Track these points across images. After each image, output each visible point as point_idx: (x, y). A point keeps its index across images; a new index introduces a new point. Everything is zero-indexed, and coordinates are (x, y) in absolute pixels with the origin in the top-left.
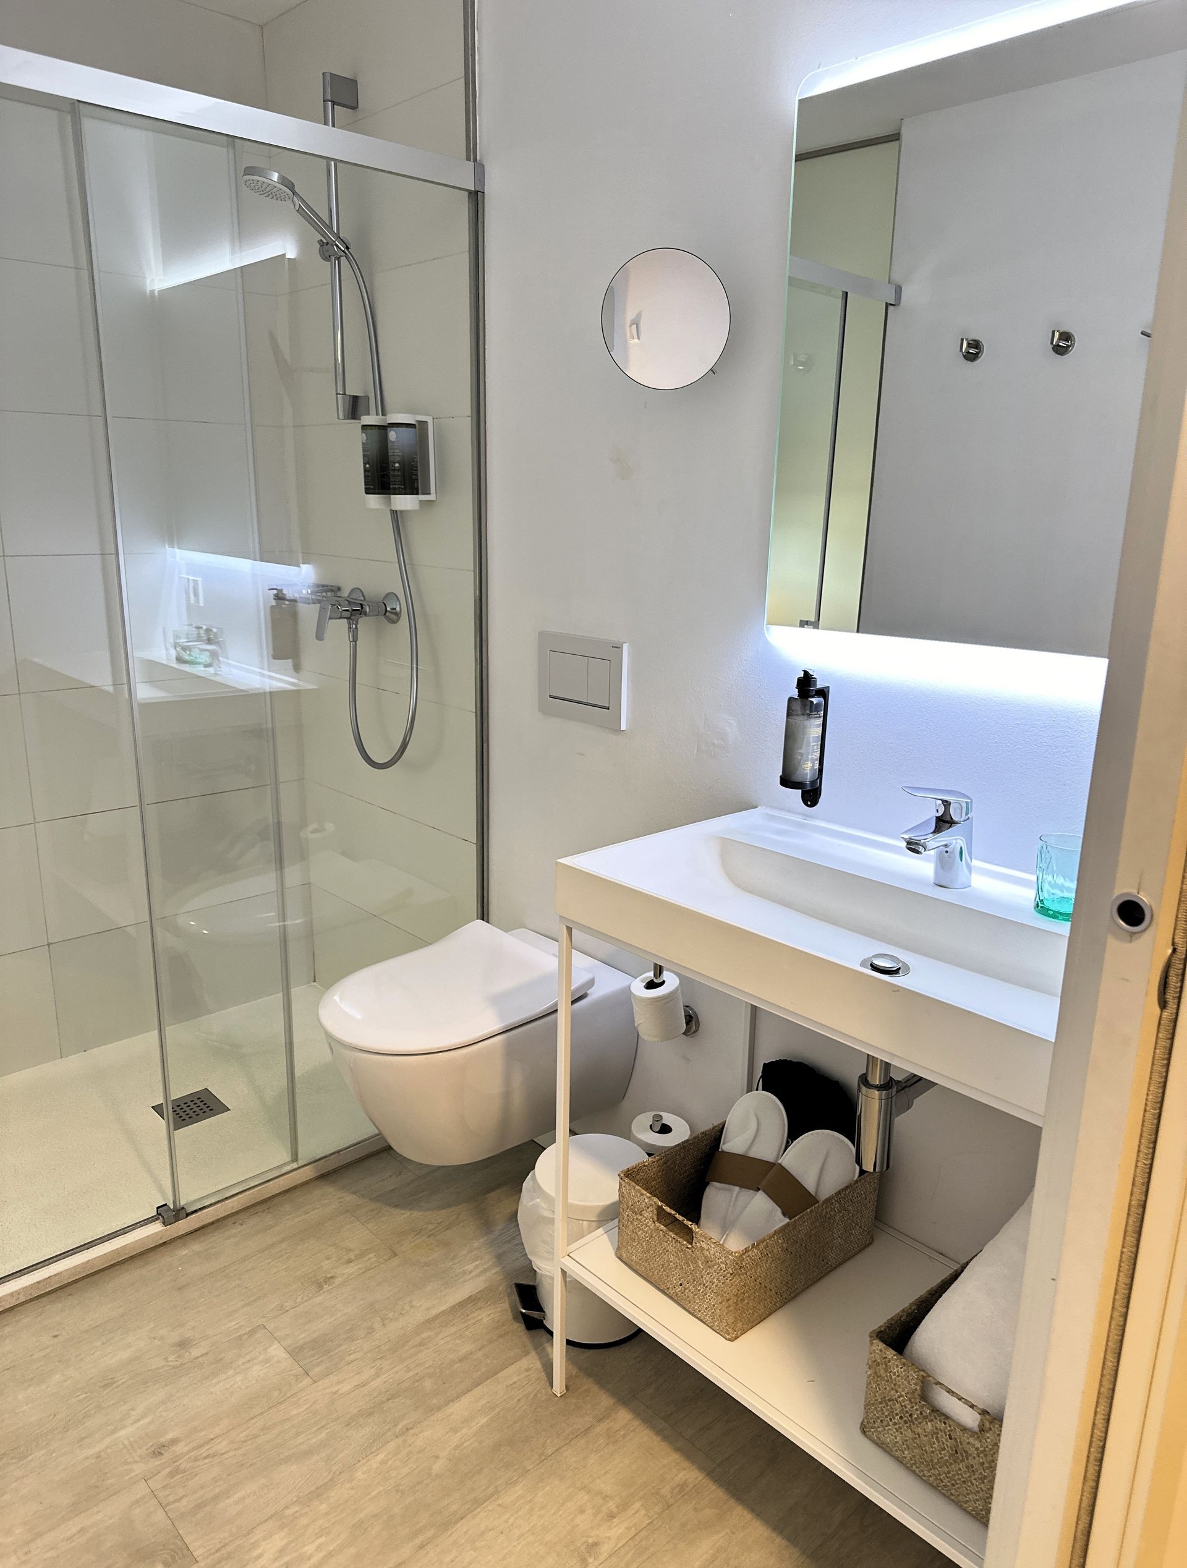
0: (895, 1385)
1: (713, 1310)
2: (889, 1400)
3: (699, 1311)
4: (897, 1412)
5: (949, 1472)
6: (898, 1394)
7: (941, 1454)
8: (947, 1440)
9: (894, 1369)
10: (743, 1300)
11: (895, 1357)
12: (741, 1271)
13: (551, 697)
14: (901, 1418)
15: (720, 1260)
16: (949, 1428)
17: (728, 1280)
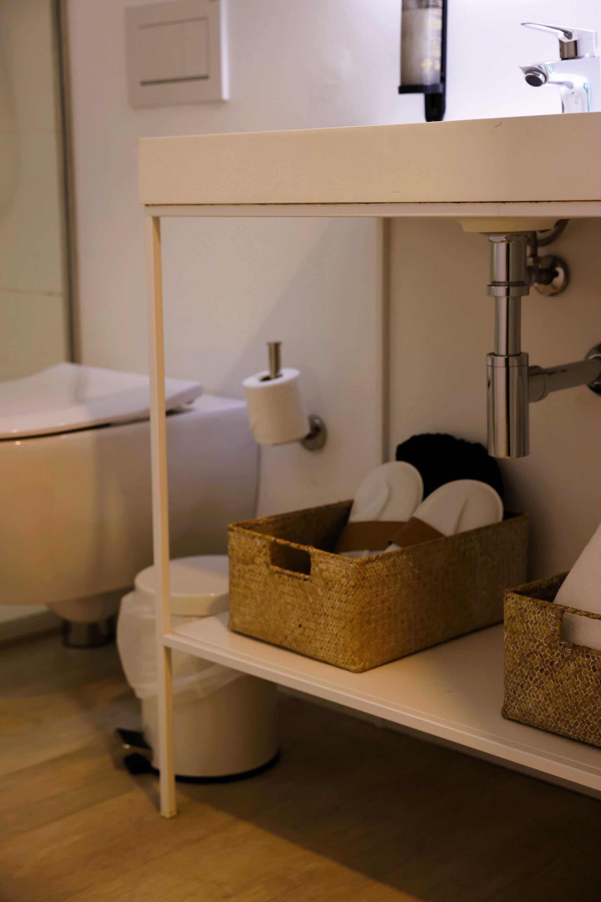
0: (533, 634)
1: (337, 641)
2: (528, 656)
3: (321, 648)
4: (538, 665)
5: (595, 709)
6: (537, 643)
7: (585, 692)
8: (591, 674)
9: (530, 618)
10: (369, 622)
11: (531, 603)
12: (365, 583)
13: (144, 83)
14: (542, 670)
15: (341, 574)
16: (592, 661)
17: (351, 596)
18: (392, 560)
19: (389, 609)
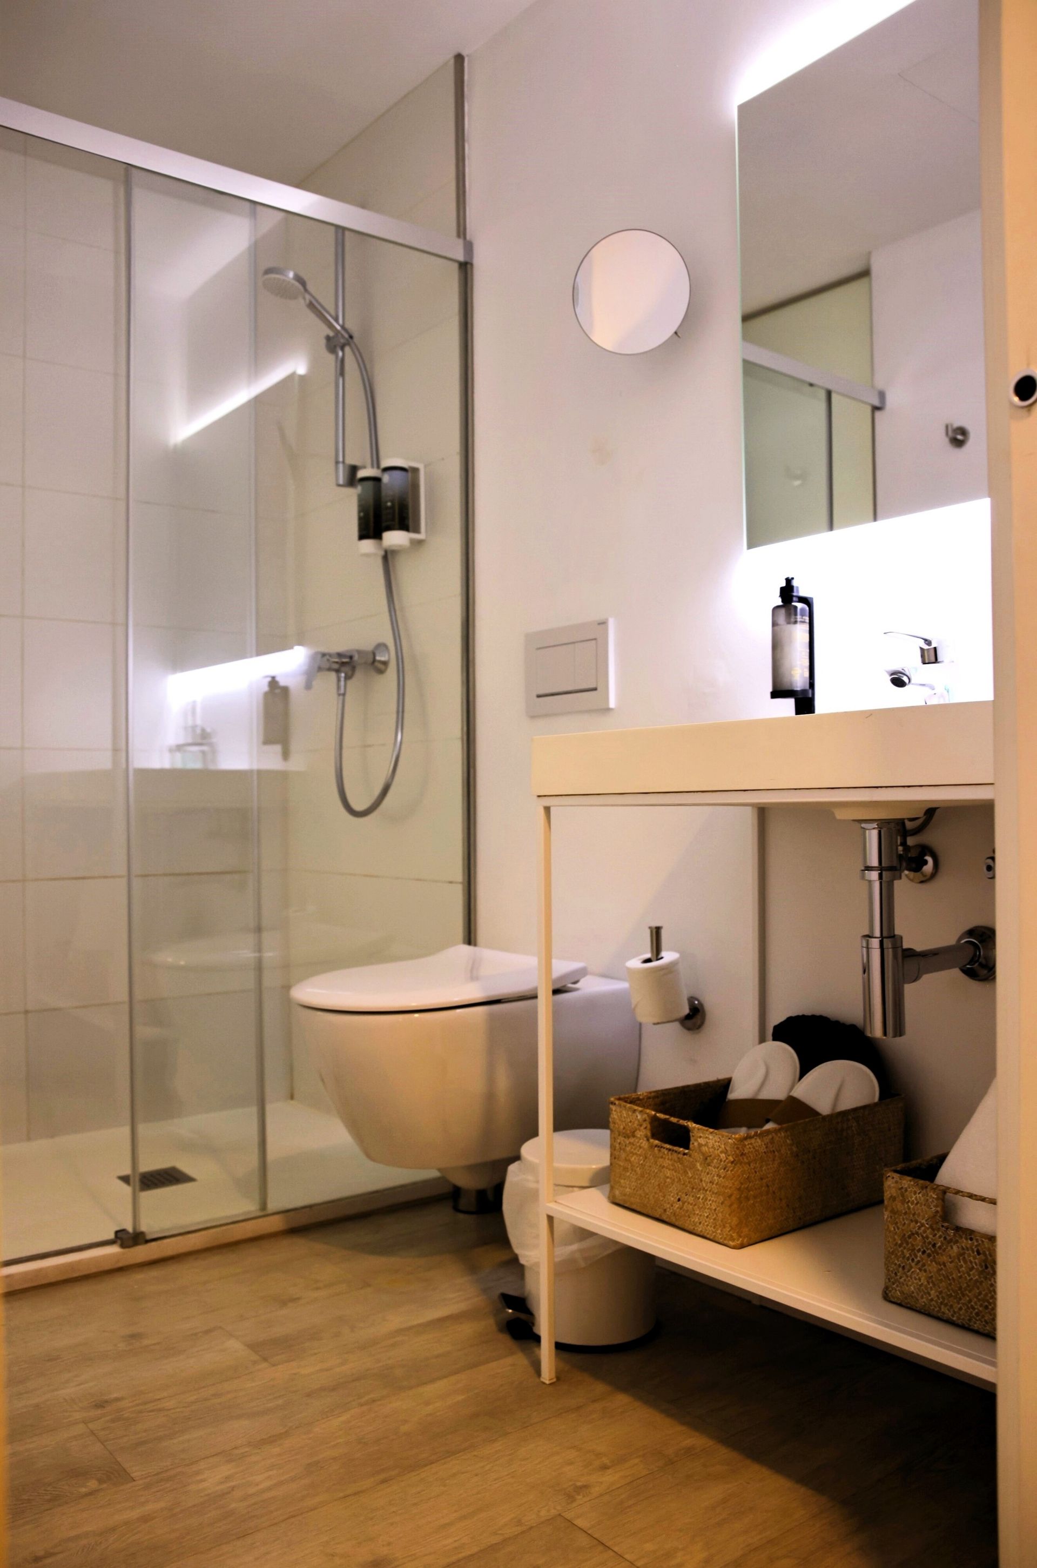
0: (914, 1214)
1: (715, 1216)
2: (909, 1237)
3: (700, 1223)
4: (919, 1247)
5: (980, 1293)
6: (919, 1224)
7: (969, 1275)
8: (975, 1258)
9: (911, 1197)
10: (747, 1198)
11: (912, 1183)
12: (743, 1159)
13: (539, 696)
14: (924, 1252)
15: (720, 1150)
16: (976, 1244)
17: (729, 1172)
18: (770, 1136)
19: (768, 1186)
